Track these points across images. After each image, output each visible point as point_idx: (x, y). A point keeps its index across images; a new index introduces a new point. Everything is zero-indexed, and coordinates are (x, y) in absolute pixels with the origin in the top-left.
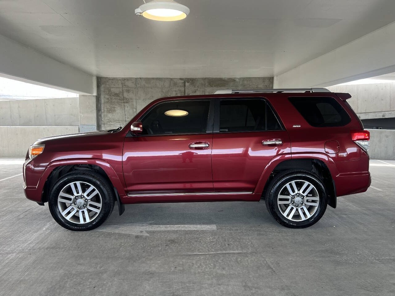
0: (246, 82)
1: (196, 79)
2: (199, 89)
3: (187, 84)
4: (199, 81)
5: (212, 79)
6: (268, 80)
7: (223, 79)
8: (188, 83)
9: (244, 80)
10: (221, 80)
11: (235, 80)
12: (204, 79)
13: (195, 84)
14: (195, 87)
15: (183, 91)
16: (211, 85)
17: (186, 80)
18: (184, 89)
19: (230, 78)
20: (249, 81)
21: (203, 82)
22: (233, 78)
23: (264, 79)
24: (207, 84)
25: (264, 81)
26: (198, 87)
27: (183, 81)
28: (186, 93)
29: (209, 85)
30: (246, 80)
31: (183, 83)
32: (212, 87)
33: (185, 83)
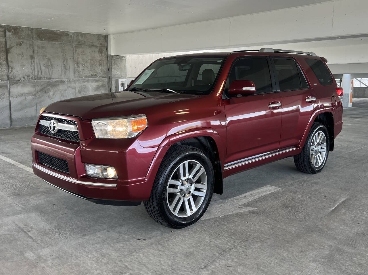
0: (80, 38)
1: (20, 28)
2: (25, 41)
3: (8, 34)
4: (24, 32)
5: (42, 30)
6: (103, 38)
7: (55, 32)
8: (9, 32)
9: (78, 35)
10: (52, 32)
11: (69, 35)
12: (32, 29)
13: (19, 34)
14: (19, 38)
15: (4, 43)
16: (40, 38)
17: (7, 28)
18: (4, 40)
19: (63, 32)
20: (84, 37)
21: (30, 33)
22: (66, 32)
23: (99, 36)
24: (35, 36)
25: (99, 39)
26: (23, 38)
27: (2, 30)
28: (7, 45)
29: (38, 38)
30: (80, 35)
31: (2, 31)
32: (42, 40)
33: (5, 31)
